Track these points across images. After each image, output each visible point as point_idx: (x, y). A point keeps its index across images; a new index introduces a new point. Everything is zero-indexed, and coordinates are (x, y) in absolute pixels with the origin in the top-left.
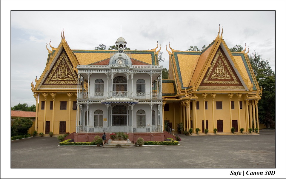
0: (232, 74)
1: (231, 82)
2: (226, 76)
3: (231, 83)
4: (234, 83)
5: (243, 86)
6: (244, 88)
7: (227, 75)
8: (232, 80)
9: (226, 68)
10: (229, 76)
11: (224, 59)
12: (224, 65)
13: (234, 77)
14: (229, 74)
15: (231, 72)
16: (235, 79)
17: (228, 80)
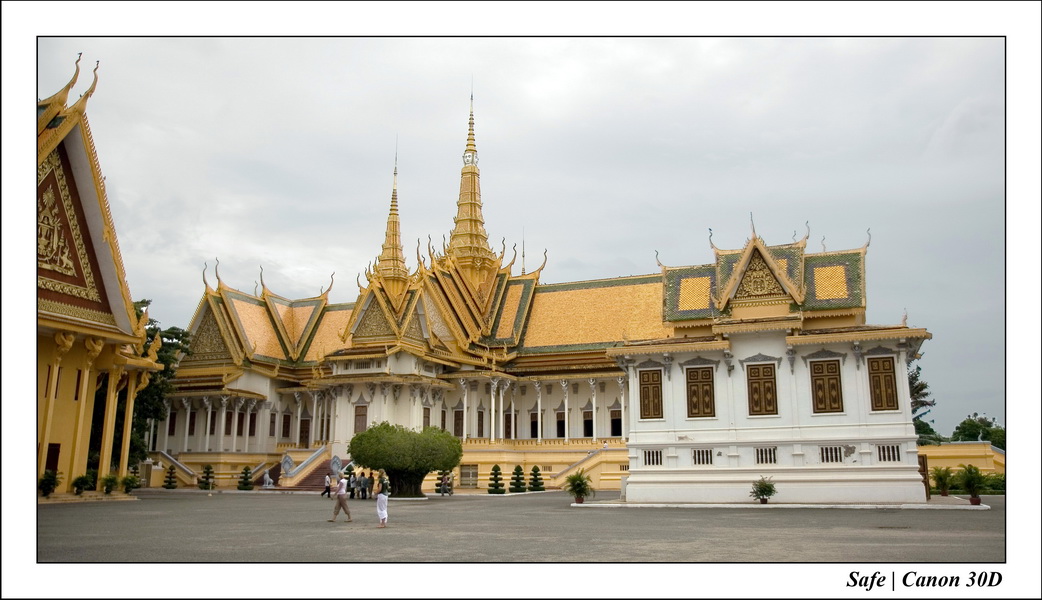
0: (84, 261)
1: (76, 290)
2: (62, 262)
3: (75, 292)
4: (83, 294)
5: (111, 313)
6: (113, 321)
7: (65, 258)
8: (79, 280)
9: (65, 227)
10: (71, 264)
11: (64, 193)
12: (61, 214)
13: (87, 271)
14: (74, 257)
15: (81, 252)
16: (89, 280)
17: (62, 277)
